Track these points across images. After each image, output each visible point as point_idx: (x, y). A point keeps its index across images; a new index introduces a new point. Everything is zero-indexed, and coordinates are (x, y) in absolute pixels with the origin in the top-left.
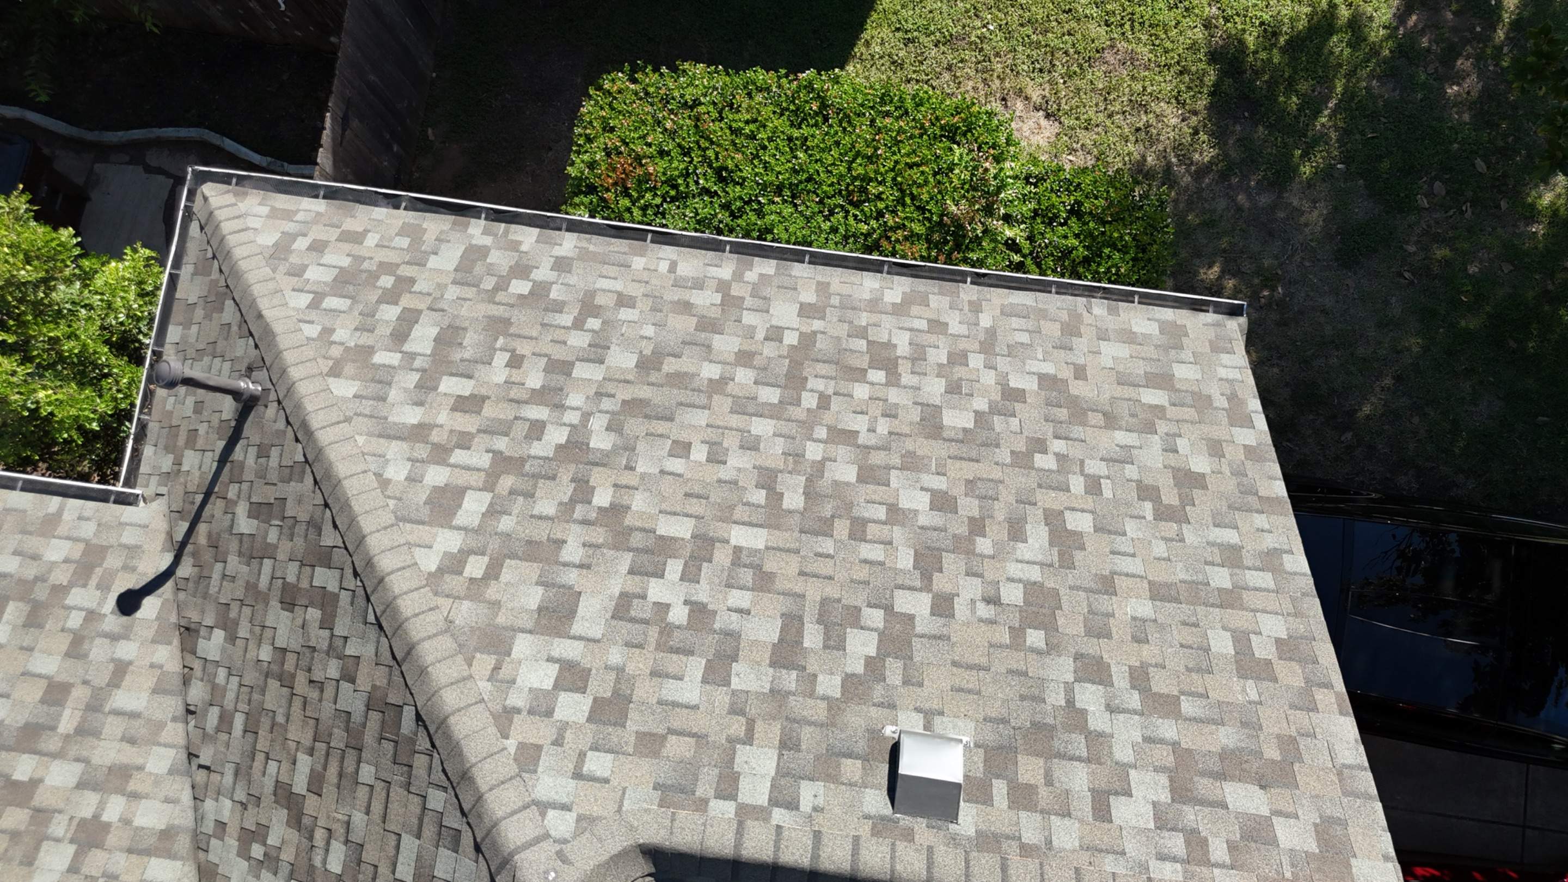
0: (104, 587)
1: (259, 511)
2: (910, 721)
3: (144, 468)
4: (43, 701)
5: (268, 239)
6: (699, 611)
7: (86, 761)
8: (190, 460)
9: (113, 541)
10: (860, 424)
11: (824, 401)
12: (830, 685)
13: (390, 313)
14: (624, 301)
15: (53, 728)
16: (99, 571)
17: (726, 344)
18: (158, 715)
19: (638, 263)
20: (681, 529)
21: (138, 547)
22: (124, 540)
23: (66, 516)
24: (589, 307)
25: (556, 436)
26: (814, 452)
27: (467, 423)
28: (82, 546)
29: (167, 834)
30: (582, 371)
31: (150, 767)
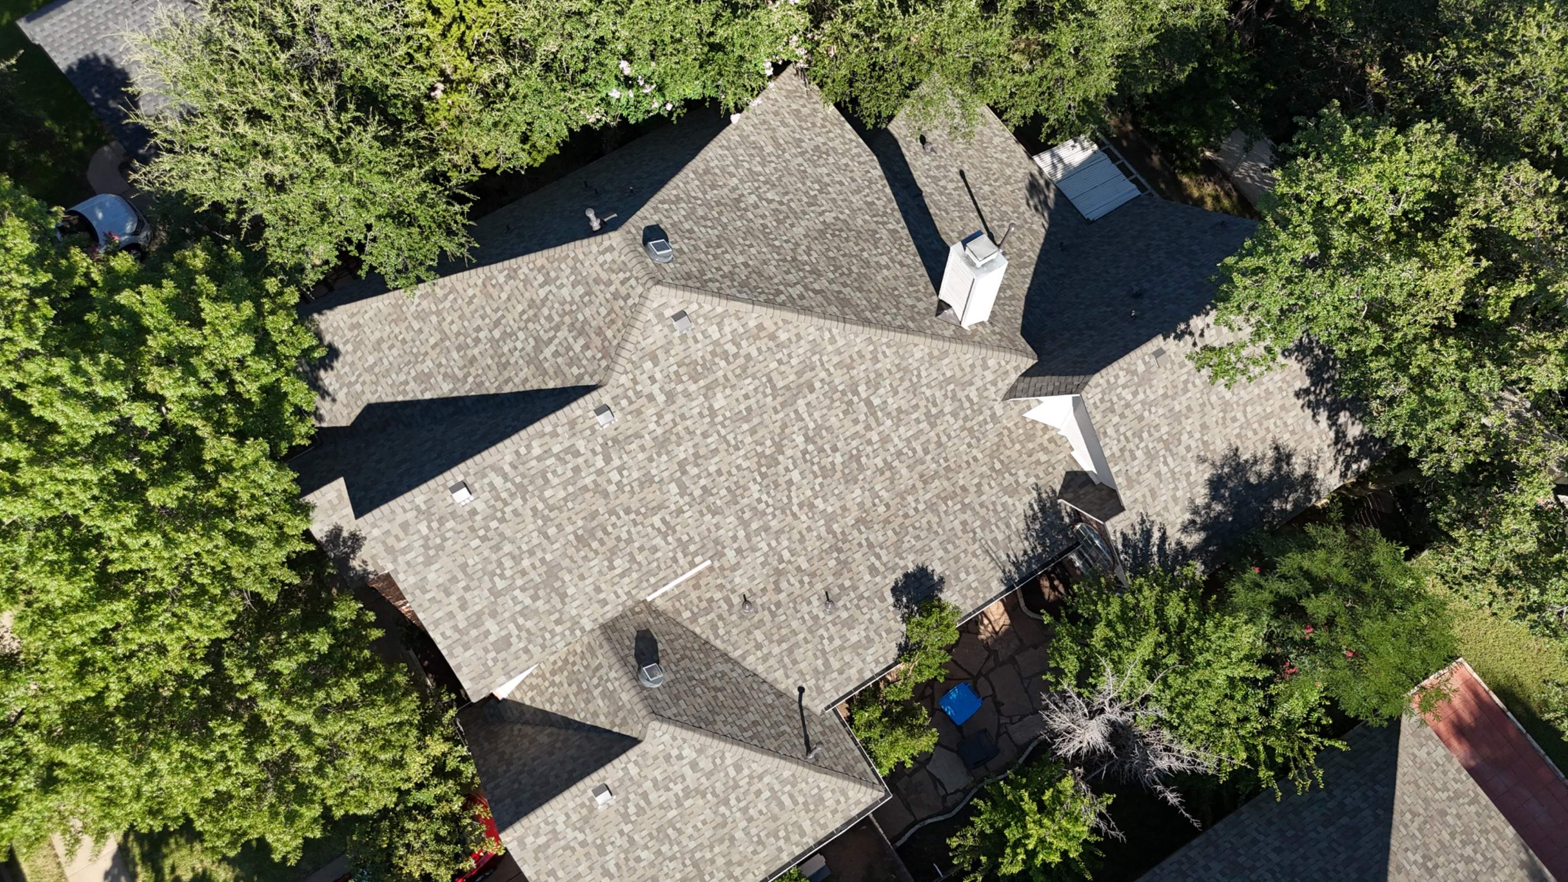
0: (810, 688)
1: (783, 733)
2: (612, 802)
3: (834, 715)
4: (796, 659)
5: (851, 794)
6: (668, 789)
7: (774, 657)
8: (819, 728)
9: (820, 698)
10: (672, 865)
11: (684, 865)
12: (632, 796)
13: (801, 800)
14: (755, 852)
15: (787, 656)
16: (815, 690)
17: (720, 861)
18: (770, 675)
19: (764, 868)
20: (687, 803)
21: (813, 701)
22: (817, 700)
24: (760, 842)
25: (733, 802)
26: (676, 848)
27: (754, 789)
28: (825, 691)
29: (744, 659)
30: (744, 824)
31: (761, 666)
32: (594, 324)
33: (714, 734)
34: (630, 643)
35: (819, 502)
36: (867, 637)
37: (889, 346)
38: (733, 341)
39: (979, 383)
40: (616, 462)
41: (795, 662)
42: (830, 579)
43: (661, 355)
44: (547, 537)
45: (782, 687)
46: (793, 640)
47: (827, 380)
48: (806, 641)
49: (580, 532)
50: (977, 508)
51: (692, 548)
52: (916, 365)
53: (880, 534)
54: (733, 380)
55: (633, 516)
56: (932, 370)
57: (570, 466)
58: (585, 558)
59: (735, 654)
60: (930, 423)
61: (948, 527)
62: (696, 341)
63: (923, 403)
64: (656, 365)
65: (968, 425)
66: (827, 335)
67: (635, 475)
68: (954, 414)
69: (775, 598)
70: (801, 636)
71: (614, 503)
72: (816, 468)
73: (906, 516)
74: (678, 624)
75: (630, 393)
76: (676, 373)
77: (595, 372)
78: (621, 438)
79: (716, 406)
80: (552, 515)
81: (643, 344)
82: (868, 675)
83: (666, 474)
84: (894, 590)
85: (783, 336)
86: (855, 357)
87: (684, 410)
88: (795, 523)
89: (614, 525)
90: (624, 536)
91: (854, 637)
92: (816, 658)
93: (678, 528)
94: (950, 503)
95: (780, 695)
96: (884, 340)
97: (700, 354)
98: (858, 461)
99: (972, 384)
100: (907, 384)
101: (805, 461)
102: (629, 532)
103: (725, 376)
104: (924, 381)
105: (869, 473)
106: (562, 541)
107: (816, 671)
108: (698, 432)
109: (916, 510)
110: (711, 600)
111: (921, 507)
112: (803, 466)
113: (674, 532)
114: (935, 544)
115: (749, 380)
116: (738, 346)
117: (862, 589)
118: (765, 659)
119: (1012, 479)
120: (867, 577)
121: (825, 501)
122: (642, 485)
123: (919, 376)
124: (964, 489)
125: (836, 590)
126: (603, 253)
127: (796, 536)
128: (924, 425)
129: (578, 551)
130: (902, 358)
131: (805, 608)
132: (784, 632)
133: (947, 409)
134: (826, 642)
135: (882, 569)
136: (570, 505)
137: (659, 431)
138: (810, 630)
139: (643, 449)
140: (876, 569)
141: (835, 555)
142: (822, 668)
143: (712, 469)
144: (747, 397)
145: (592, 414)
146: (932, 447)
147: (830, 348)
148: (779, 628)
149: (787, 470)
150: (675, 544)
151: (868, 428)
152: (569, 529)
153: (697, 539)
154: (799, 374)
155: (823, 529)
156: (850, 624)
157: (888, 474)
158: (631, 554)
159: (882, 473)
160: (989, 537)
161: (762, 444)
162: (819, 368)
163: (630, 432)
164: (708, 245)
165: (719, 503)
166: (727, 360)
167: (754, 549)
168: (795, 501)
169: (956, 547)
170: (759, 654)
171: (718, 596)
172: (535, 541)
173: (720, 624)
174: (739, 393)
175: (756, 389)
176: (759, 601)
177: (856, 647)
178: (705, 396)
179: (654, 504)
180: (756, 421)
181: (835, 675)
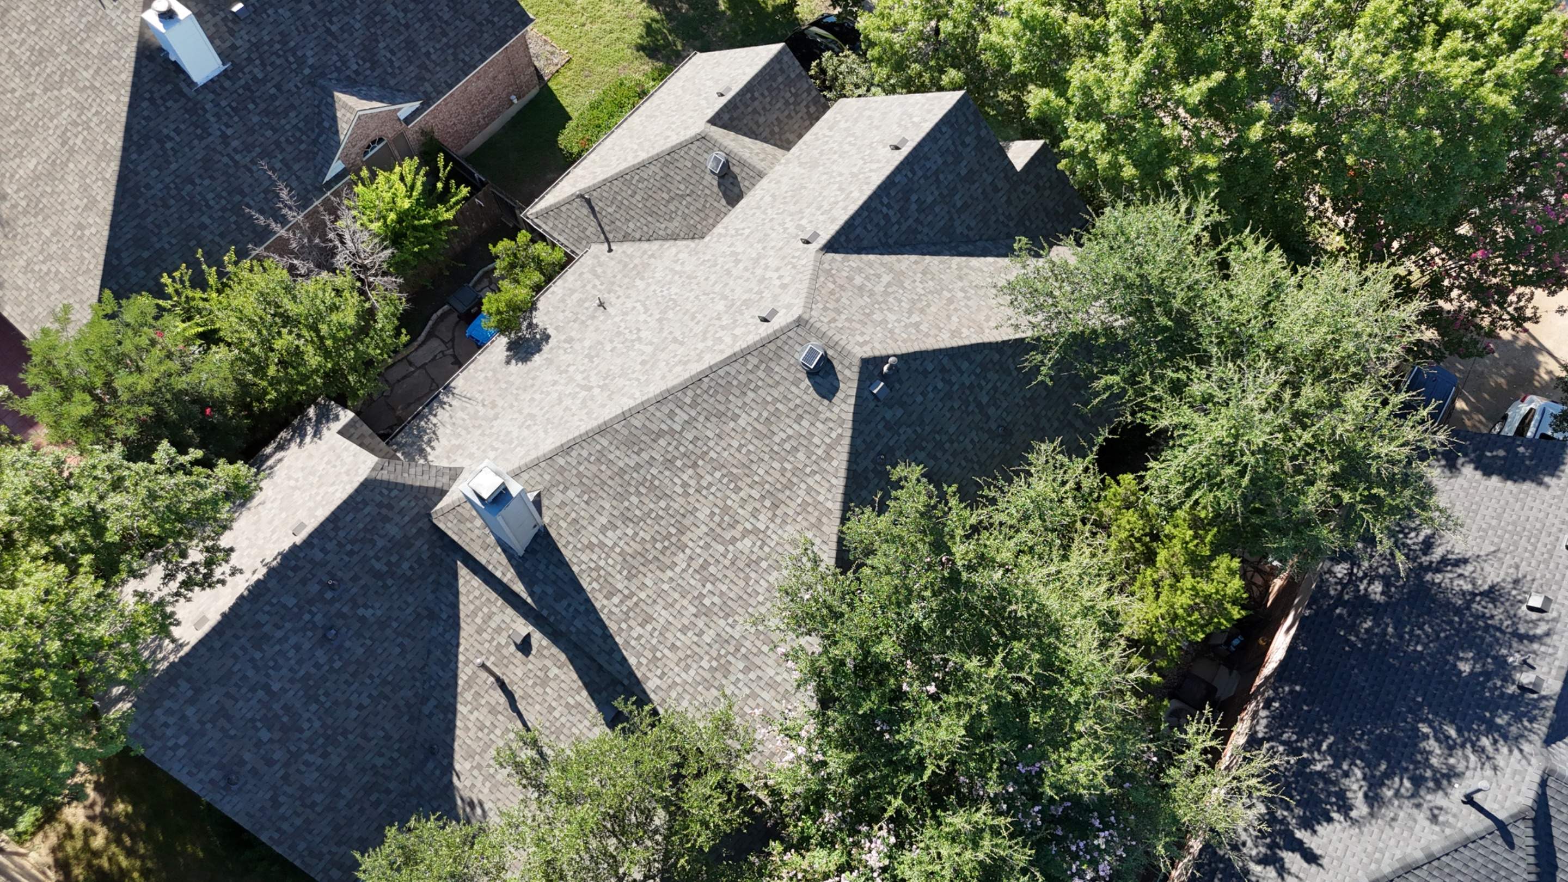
0: (604, 254)
1: (612, 203)
3: (579, 252)
7: (637, 257)
9: (594, 253)
13: (587, 176)
15: (627, 262)
16: (599, 255)
18: (637, 246)
21: (599, 249)
23: (582, 262)
24: (612, 150)
27: (622, 158)
28: (592, 258)
29: (660, 245)
31: (646, 248)
32: (851, 294)
33: (657, 158)
34: (744, 184)
36: (564, 302)
38: (721, 338)
43: (779, 291)
44: (826, 173)
46: (625, 272)
47: (630, 375)
48: (614, 276)
49: (803, 190)
52: (550, 434)
54: (712, 322)
59: (668, 244)
60: (531, 415)
61: (509, 397)
62: (752, 317)
63: (539, 420)
66: (637, 395)
70: (619, 277)
71: (784, 216)
72: (627, 331)
76: (762, 293)
79: (722, 302)
80: (827, 182)
82: (559, 283)
84: (549, 338)
85: (677, 369)
86: (608, 402)
87: (748, 284)
91: (576, 296)
92: (603, 272)
95: (626, 238)
96: (581, 425)
98: (591, 358)
101: (636, 329)
104: (540, 431)
105: (580, 358)
106: (814, 180)
108: (732, 283)
112: (637, 325)
114: (518, 381)
115: (699, 331)
116: (715, 339)
117: (576, 325)
120: (573, 334)
123: (546, 431)
125: (597, 314)
126: (866, 343)
130: (563, 429)
131: (621, 293)
132: (634, 273)
134: (598, 283)
135: (562, 345)
136: (817, 194)
138: (613, 283)
140: (567, 342)
142: (597, 269)
143: (713, 277)
144: (698, 323)
147: (633, 391)
148: (638, 273)
151: (586, 377)
152: (812, 186)
154: (656, 362)
156: (581, 302)
157: (563, 368)
160: (470, 410)
162: (639, 376)
164: (776, 413)
165: (702, 268)
169: (499, 389)
170: (650, 253)
174: (705, 320)
175: (691, 331)
177: (573, 291)
178: (733, 300)
180: (686, 318)
181: (585, 270)
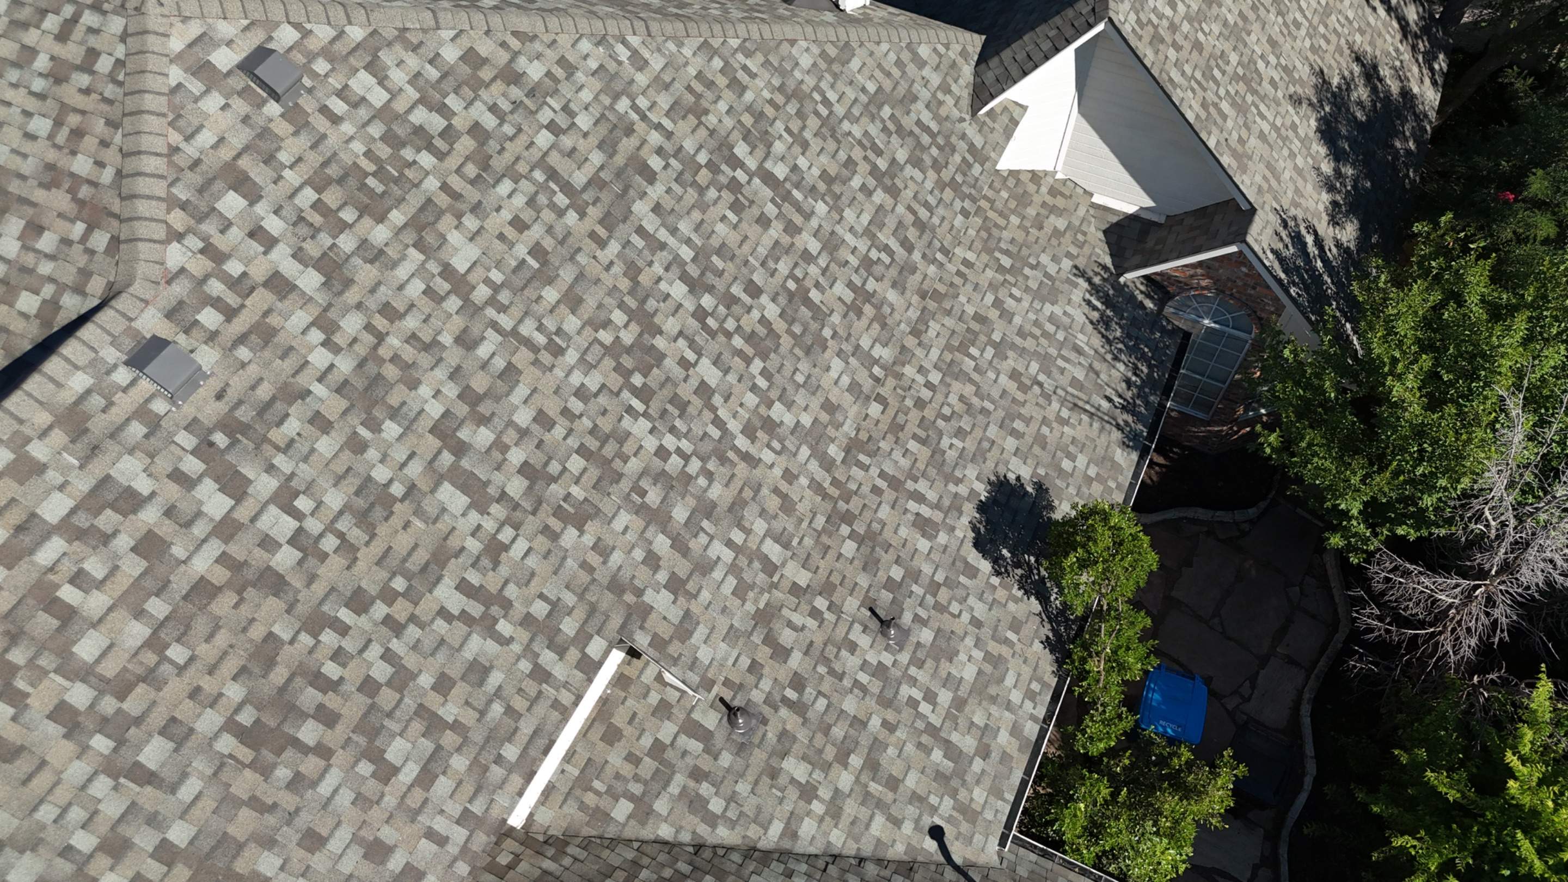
0: (949, 820)
3: (1022, 851)
4: (891, 775)
7: (849, 796)
9: (978, 828)
15: (873, 780)
16: (961, 818)
18: (864, 840)
21: (971, 842)
22: (977, 836)
23: (1000, 802)
28: (979, 810)
29: (795, 836)
31: (835, 830)
32: (27, 167)
35: (778, 411)
36: (988, 657)
37: (749, 54)
38: (423, 101)
39: (925, 94)
40: (265, 485)
41: (893, 783)
42: (863, 581)
43: (258, 173)
44: (145, 777)
45: (898, 851)
46: (865, 741)
47: (669, 147)
48: (890, 727)
49: (246, 718)
50: (1018, 341)
51: (569, 627)
52: (810, 81)
53: (897, 455)
54: (472, 194)
55: (380, 610)
56: (840, 85)
57: (123, 542)
58: (297, 783)
59: (772, 836)
60: (887, 190)
61: (996, 394)
62: (335, 120)
63: (857, 154)
64: (253, 196)
65: (946, 175)
66: (623, 53)
67: (334, 500)
68: (916, 162)
69: (784, 674)
70: (875, 722)
71: (309, 597)
72: (738, 342)
73: (920, 404)
74: (614, 843)
75: (216, 287)
76: (317, 206)
77: (85, 274)
78: (245, 414)
79: (460, 264)
80: (132, 705)
81: (191, 150)
82: (1031, 730)
83: (415, 470)
84: (978, 544)
85: (535, 71)
86: (699, 88)
87: (384, 293)
88: (757, 472)
89: (338, 655)
90: (381, 672)
91: (966, 669)
92: (928, 751)
93: (512, 591)
94: (974, 351)
95: (908, 868)
96: (734, 43)
97: (358, 147)
98: (808, 302)
99: (915, 99)
100: (813, 123)
101: (712, 334)
102: (388, 656)
103: (445, 187)
104: (840, 110)
105: (836, 318)
106: (201, 765)
107: (940, 777)
108: (446, 339)
109: (928, 385)
110: (658, 749)
111: (935, 377)
112: (714, 347)
113: (507, 605)
114: (993, 431)
115: (505, 187)
116: (443, 110)
117: (927, 569)
118: (834, 811)
119: (1039, 274)
120: (923, 545)
121: (789, 405)
122: (364, 519)
123: (826, 102)
124: (980, 318)
125: (886, 597)
127: (773, 503)
128: (879, 197)
129: (266, 771)
130: (783, 73)
131: (850, 662)
132: (838, 732)
133: (902, 155)
134: (925, 708)
135: (937, 516)
136: (177, 653)
137: (345, 365)
138: (886, 702)
139: (320, 423)
140: (928, 521)
141: (845, 530)
142: (948, 765)
143: (523, 417)
144: (519, 224)
145: (123, 376)
146: (912, 234)
147: (642, 79)
148: (826, 730)
149: (684, 364)
150: (523, 635)
151: (791, 229)
152: (209, 721)
153: (569, 599)
154: (608, 146)
155: (814, 466)
156: (944, 648)
157: (868, 310)
158: (422, 711)
159: (859, 313)
160: (1064, 381)
161: (606, 324)
162: (640, 127)
163: (264, 392)
165: (576, 491)
166: (430, 148)
167: (704, 567)
168: (734, 426)
169: (1028, 421)
170: (818, 807)
171: (667, 731)
172: (112, 809)
173: (705, 789)
174: (499, 221)
175: (531, 202)
176: (757, 696)
178: (419, 245)
179: (421, 556)
180: (567, 275)
181: (978, 765)
